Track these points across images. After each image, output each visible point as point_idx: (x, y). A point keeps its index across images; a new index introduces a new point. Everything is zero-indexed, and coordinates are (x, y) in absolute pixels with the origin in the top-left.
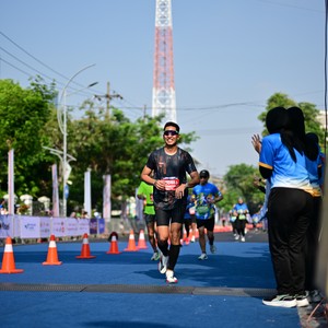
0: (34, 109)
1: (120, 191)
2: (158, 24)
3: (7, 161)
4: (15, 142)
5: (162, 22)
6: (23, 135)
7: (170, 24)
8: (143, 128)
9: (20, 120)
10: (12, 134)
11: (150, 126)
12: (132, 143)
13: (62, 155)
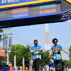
0: (27, 50)
1: (42, 66)
2: (46, 31)
3: (22, 60)
4: (24, 57)
5: (47, 31)
6: (25, 55)
7: (48, 31)
8: (46, 53)
9: (25, 52)
10: (23, 55)
11: (47, 52)
12: (44, 56)
13: (31, 59)
